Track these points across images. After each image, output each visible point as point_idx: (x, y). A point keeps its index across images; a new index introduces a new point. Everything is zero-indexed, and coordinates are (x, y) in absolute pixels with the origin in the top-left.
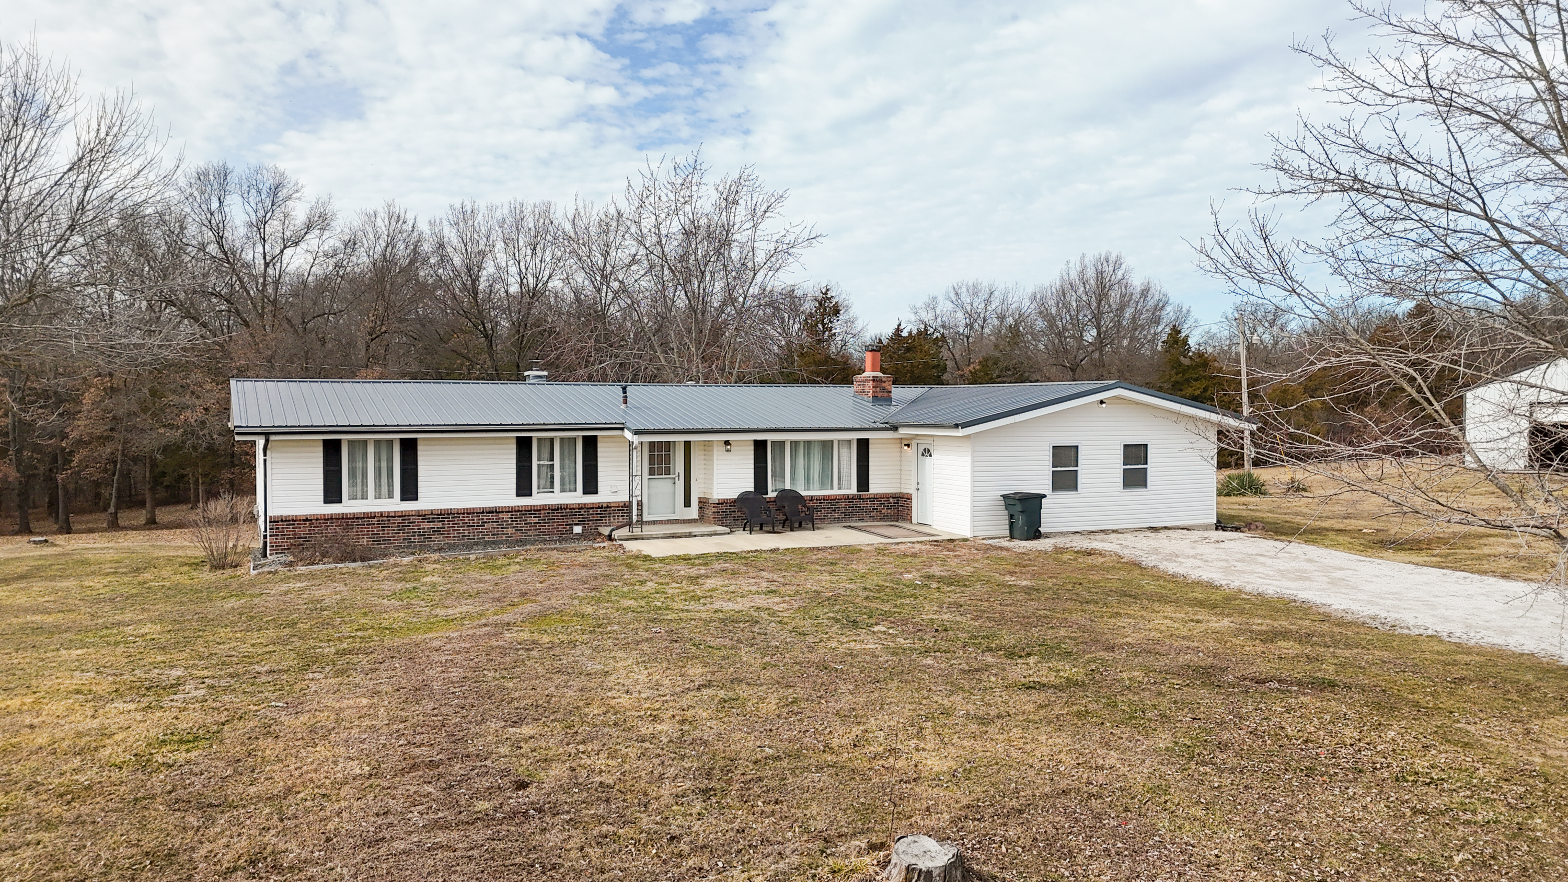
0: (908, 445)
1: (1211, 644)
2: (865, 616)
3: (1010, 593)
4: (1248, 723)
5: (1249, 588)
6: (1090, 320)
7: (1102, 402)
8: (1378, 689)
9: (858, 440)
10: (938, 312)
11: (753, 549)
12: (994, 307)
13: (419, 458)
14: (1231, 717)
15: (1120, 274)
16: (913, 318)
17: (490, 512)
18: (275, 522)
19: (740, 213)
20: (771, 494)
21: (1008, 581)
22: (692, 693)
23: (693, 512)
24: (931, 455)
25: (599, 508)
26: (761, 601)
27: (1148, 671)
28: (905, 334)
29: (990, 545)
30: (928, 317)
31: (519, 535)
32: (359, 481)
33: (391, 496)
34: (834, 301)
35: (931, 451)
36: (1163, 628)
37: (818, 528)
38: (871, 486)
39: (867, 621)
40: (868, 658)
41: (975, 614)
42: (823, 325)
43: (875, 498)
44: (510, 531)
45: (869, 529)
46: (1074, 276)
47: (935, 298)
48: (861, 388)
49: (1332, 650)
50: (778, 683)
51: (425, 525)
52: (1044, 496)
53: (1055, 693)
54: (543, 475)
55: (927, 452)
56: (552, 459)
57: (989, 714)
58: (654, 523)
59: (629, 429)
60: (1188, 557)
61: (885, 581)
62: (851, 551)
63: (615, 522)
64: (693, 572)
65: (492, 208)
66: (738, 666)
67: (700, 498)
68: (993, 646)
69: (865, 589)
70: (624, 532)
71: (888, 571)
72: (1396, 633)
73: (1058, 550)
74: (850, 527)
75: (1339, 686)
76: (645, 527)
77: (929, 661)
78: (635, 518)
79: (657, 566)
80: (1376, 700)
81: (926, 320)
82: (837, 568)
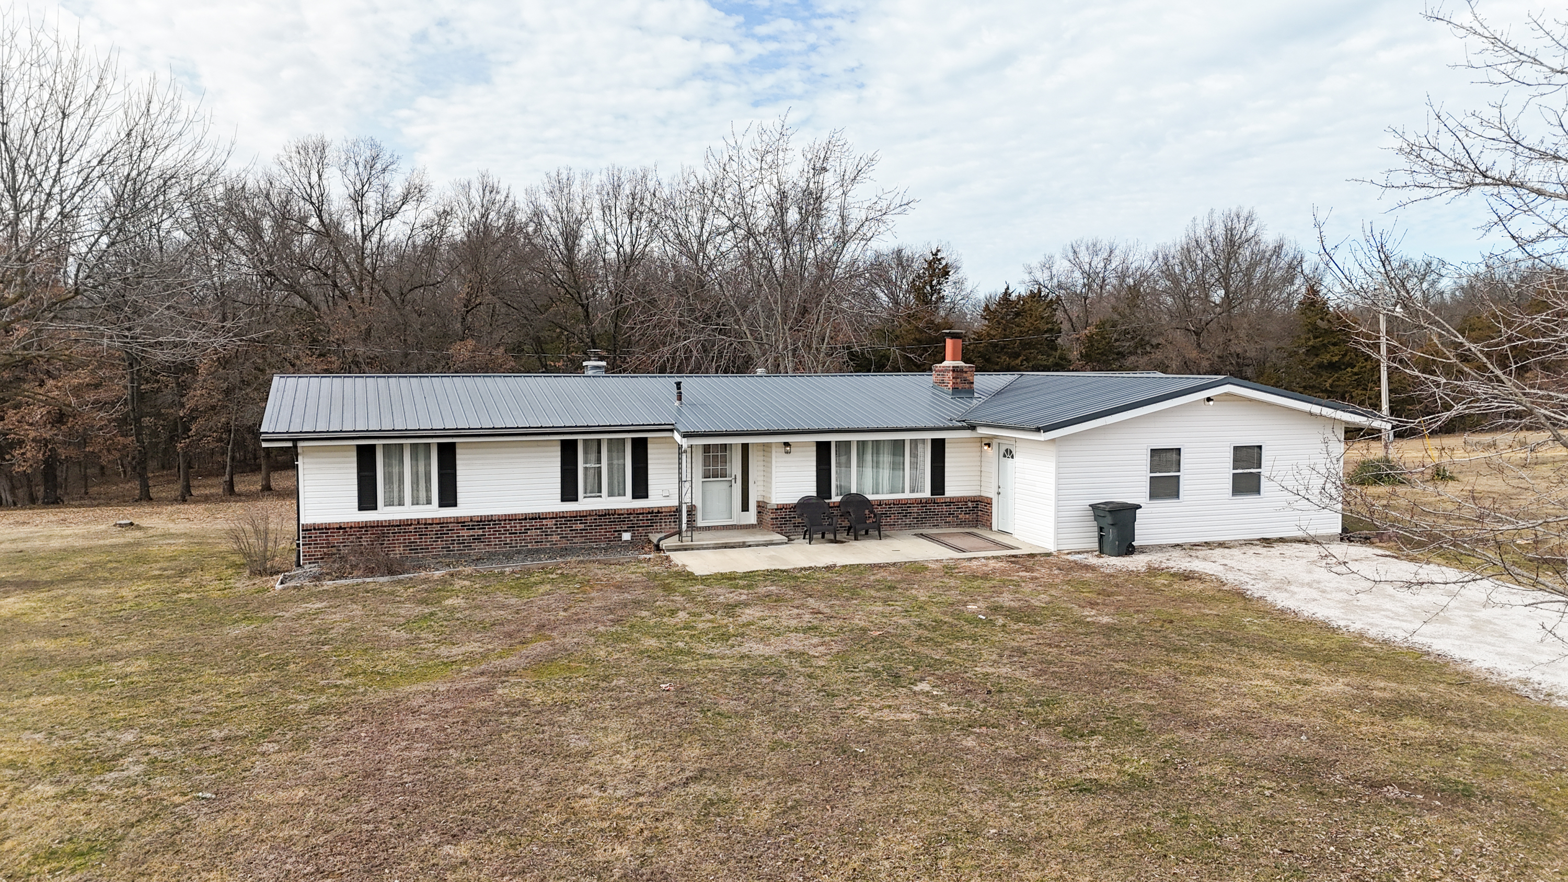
0: (989, 445)
1: (1318, 720)
2: (911, 668)
3: (1086, 634)
4: (1354, 860)
5: (1372, 633)
6: (1217, 280)
7: (1209, 399)
8: (1526, 803)
9: (932, 440)
10: (1054, 272)
11: (807, 566)
12: (1114, 266)
13: (458, 462)
14: (1332, 848)
15: (1251, 231)
16: (1027, 278)
17: (532, 519)
18: (307, 530)
19: (829, 180)
20: (836, 499)
21: (1087, 616)
22: (676, 790)
23: (751, 517)
24: (1012, 457)
25: (649, 513)
26: (797, 642)
27: (1235, 763)
28: (1013, 297)
29: (1075, 562)
30: (1042, 277)
31: (563, 544)
32: (396, 486)
33: (429, 502)
34: (944, 263)
35: (1014, 453)
36: (1262, 693)
37: (887, 536)
38: (946, 489)
39: (911, 675)
40: (898, 736)
41: (1039, 667)
42: (932, 287)
43: (952, 502)
44: (555, 538)
45: (942, 539)
46: (1201, 233)
47: (1051, 257)
48: (940, 378)
49: (1470, 732)
50: (783, 774)
51: (465, 533)
52: (1139, 507)
53: (1114, 800)
54: (590, 480)
55: (1009, 453)
56: (599, 461)
57: (1025, 835)
58: (708, 528)
59: (678, 431)
60: (1302, 585)
61: (945, 613)
62: (916, 569)
63: (667, 530)
64: (733, 597)
65: (587, 175)
66: (743, 745)
67: (758, 502)
68: (1052, 718)
69: (920, 625)
70: (673, 541)
71: (950, 600)
72: (1552, 705)
73: (1153, 571)
74: (922, 536)
75: (1476, 796)
76: (696, 535)
77: (970, 742)
78: (684, 526)
79: (695, 588)
80: (1523, 822)
81: (1041, 281)
82: (894, 594)
